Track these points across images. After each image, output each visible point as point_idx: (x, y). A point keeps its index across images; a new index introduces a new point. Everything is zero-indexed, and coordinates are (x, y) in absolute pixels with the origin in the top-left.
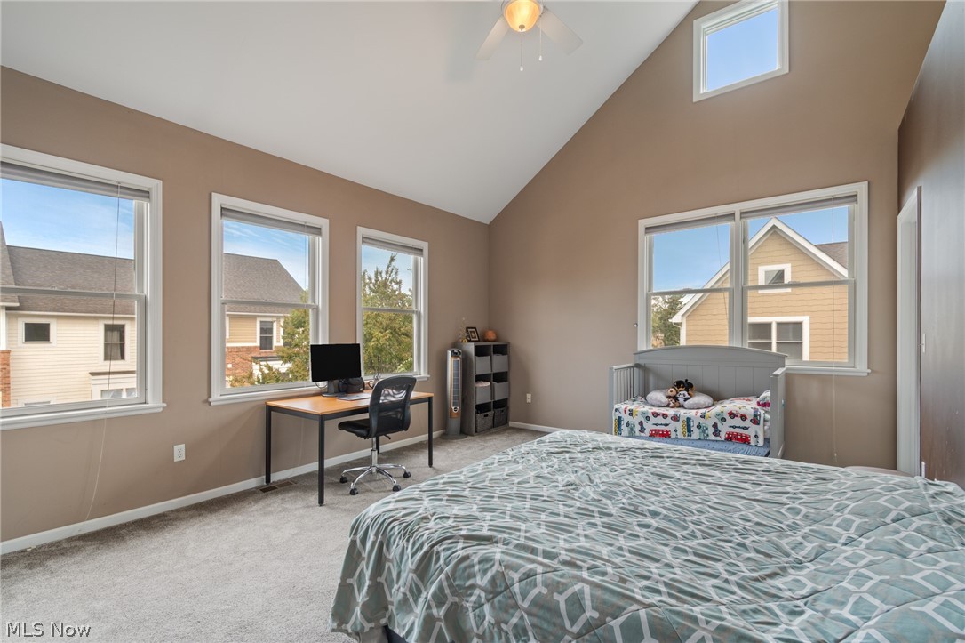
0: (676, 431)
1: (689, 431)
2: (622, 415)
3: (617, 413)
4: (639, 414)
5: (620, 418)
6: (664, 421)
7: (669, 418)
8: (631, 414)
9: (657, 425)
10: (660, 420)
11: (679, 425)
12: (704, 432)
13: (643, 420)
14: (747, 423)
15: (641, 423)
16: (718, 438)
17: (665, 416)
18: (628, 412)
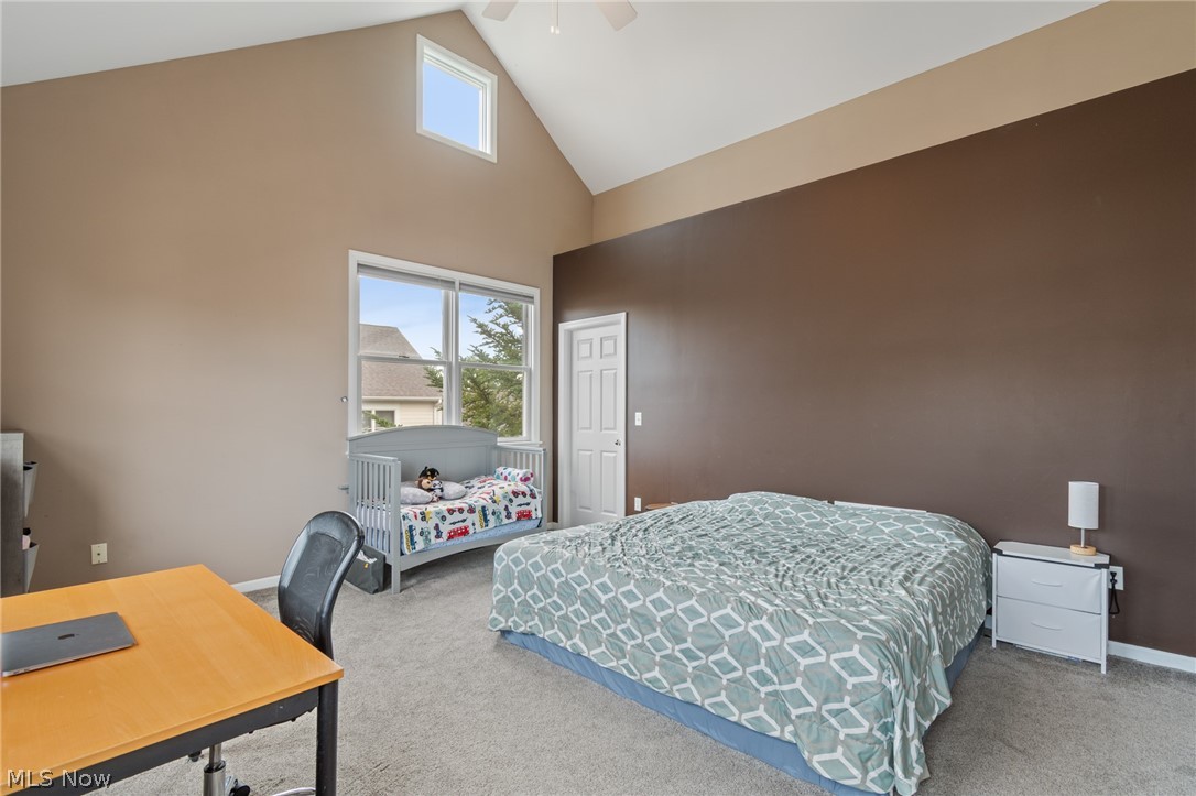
0: (474, 524)
1: (486, 520)
2: (414, 523)
3: (407, 521)
4: (433, 515)
5: (410, 527)
6: (461, 517)
7: (465, 512)
8: (424, 519)
9: (454, 523)
10: (457, 516)
11: (476, 517)
12: (498, 517)
13: (438, 521)
14: (528, 499)
15: (437, 527)
16: (511, 520)
17: (461, 510)
18: (419, 517)
